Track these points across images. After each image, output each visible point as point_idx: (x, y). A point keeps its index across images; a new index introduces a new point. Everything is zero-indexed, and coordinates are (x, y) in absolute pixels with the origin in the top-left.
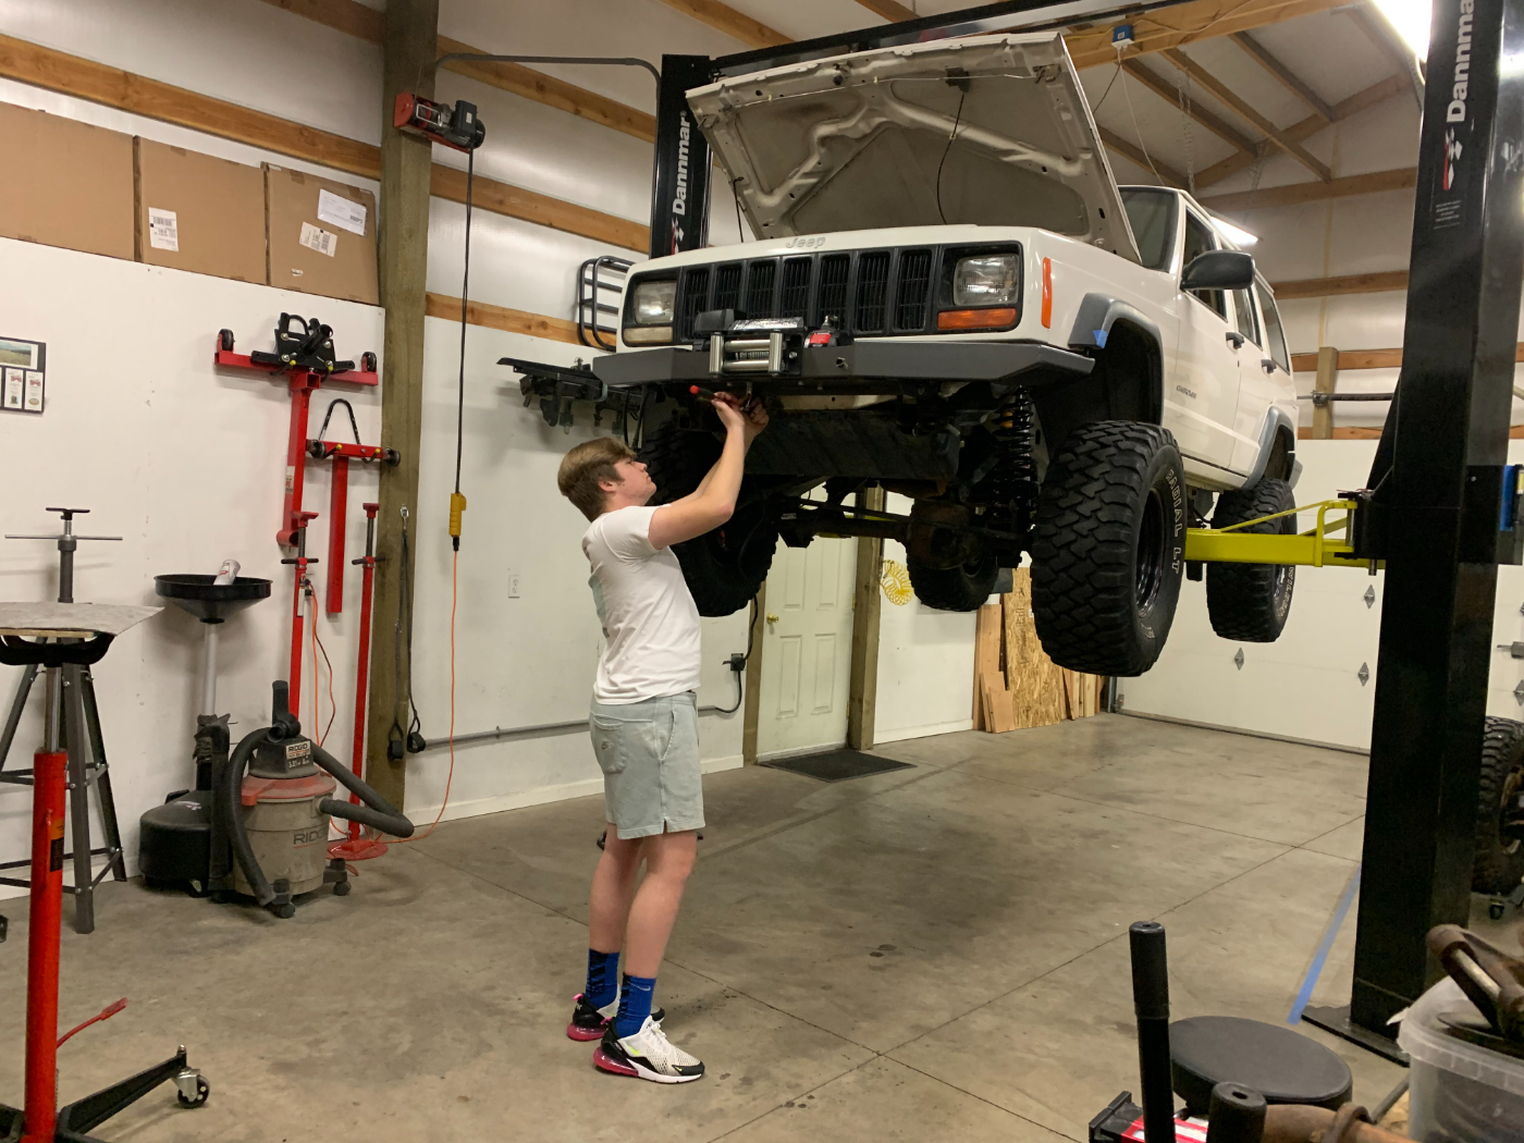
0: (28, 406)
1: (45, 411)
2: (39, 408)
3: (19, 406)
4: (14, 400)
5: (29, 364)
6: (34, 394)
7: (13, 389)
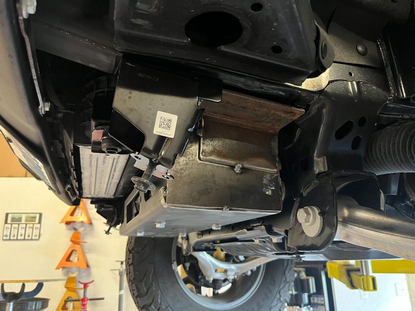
0: (33, 238)
1: (41, 239)
2: (37, 238)
3: (30, 238)
4: (29, 236)
5: (35, 221)
6: (36, 232)
7: (29, 231)
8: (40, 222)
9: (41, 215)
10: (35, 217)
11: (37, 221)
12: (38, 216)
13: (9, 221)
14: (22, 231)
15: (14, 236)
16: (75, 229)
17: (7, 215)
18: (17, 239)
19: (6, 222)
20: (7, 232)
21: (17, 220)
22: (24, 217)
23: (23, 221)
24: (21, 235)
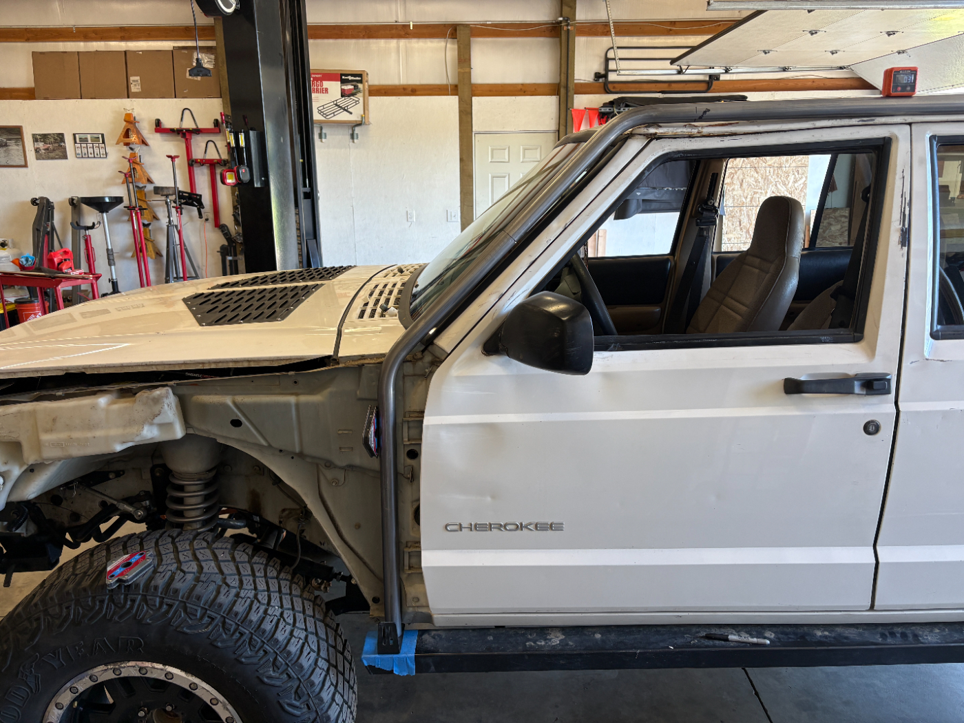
0: (101, 156)
1: (107, 157)
2: (104, 156)
3: (99, 156)
4: (97, 155)
5: (99, 141)
6: (102, 151)
7: (97, 150)
8: (103, 142)
9: (103, 135)
10: (99, 138)
11: (101, 142)
12: (100, 136)
13: (78, 141)
14: (90, 150)
15: (85, 154)
16: (132, 149)
17: (74, 135)
18: (88, 157)
19: (75, 142)
20: (79, 151)
21: (84, 140)
22: (89, 137)
23: (90, 142)
24: (91, 154)
